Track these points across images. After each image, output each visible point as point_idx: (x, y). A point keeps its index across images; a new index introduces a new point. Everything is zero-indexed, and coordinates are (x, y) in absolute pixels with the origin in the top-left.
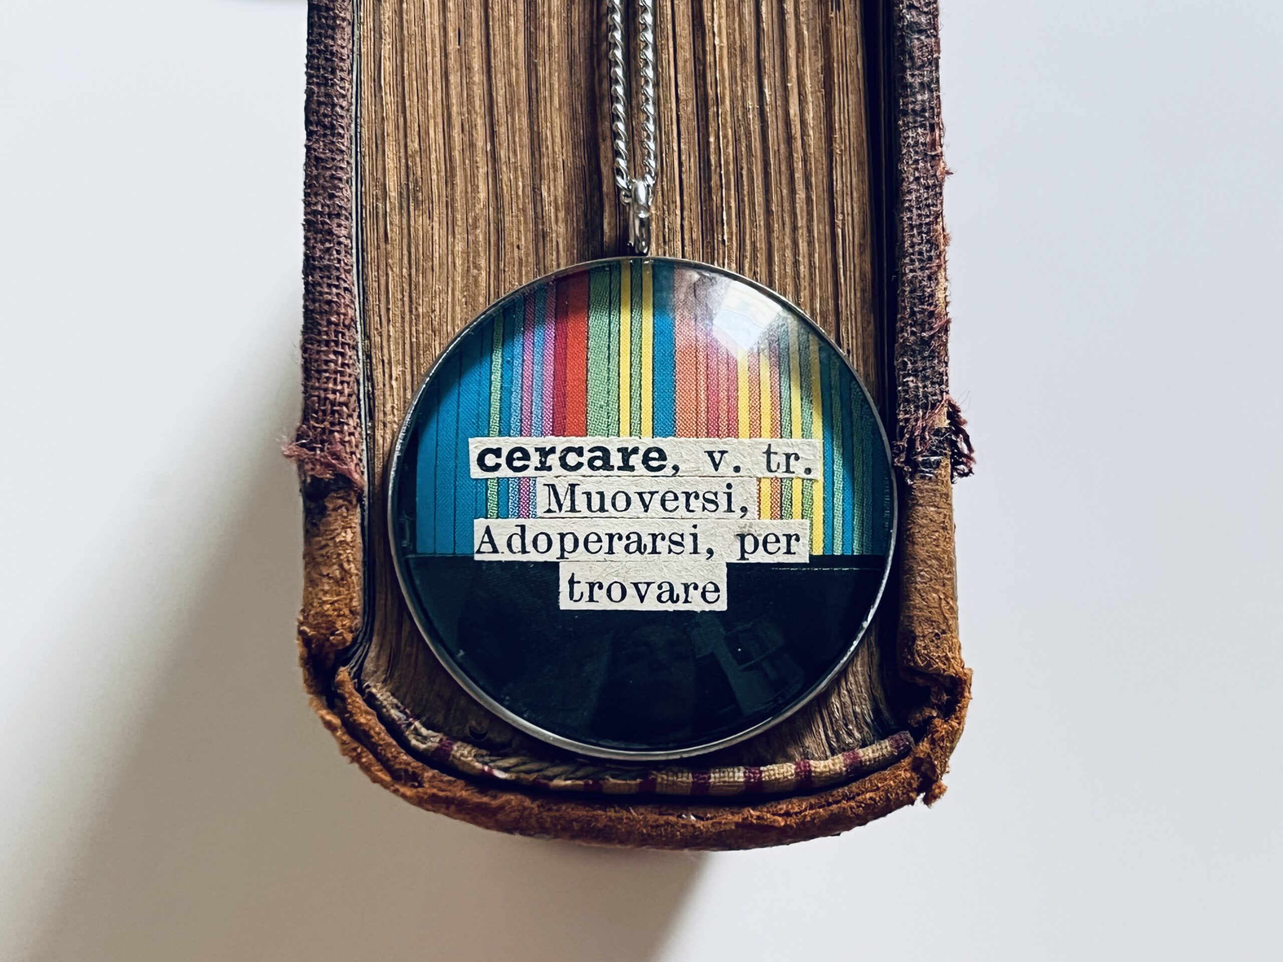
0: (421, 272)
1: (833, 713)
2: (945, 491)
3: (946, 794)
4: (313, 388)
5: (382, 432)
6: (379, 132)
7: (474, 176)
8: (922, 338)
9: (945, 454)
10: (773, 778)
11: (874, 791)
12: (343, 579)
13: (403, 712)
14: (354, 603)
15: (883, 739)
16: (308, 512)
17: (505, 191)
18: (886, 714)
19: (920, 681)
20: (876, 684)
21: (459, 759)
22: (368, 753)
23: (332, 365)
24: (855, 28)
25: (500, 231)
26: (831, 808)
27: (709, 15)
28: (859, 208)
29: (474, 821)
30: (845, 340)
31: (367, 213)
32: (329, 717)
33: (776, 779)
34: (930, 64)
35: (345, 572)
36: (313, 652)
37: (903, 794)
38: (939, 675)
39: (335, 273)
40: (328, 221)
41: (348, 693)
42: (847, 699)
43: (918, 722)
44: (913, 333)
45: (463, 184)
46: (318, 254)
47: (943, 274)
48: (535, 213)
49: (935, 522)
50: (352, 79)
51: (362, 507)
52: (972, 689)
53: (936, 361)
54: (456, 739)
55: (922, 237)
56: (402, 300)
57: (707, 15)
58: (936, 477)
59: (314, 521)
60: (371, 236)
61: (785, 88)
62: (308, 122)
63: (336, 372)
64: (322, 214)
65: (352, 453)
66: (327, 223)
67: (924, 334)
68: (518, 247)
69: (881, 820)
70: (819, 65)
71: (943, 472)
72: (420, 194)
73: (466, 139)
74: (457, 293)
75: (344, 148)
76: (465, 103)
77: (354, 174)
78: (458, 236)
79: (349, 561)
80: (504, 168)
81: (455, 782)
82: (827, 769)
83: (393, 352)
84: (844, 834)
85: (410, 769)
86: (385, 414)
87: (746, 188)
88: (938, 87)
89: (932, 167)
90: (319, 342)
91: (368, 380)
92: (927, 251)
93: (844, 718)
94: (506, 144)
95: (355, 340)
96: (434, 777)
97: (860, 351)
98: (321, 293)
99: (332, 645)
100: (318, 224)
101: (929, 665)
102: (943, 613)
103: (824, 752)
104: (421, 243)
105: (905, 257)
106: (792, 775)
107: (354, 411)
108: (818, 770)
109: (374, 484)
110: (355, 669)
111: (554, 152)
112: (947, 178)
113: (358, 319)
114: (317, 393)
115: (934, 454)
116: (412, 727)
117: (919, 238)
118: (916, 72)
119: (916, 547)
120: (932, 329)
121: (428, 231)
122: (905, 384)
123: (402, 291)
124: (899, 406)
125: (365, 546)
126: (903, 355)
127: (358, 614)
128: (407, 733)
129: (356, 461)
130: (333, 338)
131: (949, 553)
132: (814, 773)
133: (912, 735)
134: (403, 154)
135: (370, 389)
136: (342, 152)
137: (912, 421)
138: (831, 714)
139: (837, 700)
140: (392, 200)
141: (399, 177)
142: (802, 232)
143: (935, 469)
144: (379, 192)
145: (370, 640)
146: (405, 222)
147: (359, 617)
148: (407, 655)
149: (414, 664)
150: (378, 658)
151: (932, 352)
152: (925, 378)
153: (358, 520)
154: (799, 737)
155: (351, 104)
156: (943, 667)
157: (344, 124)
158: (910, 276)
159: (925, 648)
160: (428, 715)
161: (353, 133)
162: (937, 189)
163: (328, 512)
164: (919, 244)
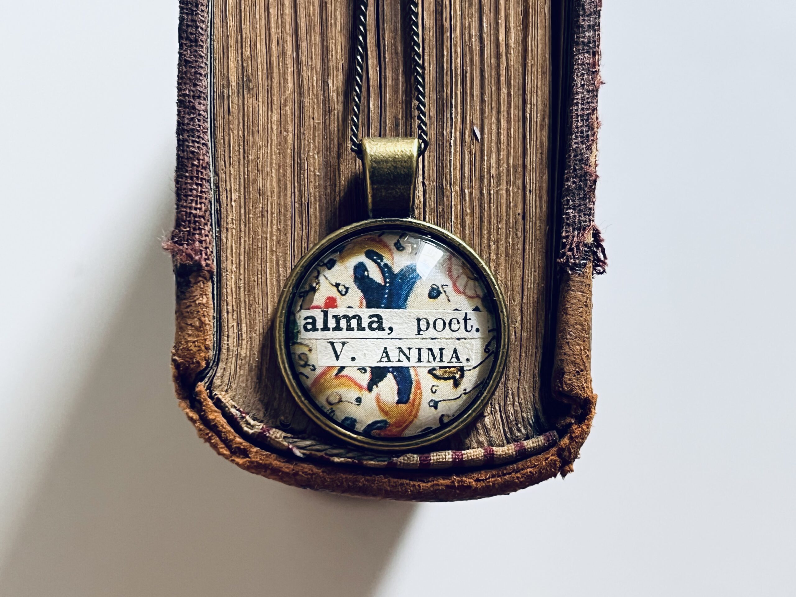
0: (251, 133)
1: (509, 416)
2: (588, 283)
4: (182, 206)
5: (225, 235)
6: (225, 44)
7: (285, 73)
8: (580, 185)
9: (590, 259)
10: (470, 458)
11: (533, 467)
12: (200, 327)
13: (238, 410)
14: (208, 342)
15: (539, 435)
16: (179, 284)
17: (305, 83)
18: (542, 419)
19: (566, 402)
20: (537, 400)
21: (274, 440)
23: (194, 192)
25: (301, 108)
26: (505, 477)
28: (542, 101)
29: (281, 480)
30: (528, 184)
31: (216, 96)
32: (191, 414)
33: (472, 459)
34: (595, 14)
35: (202, 323)
36: (181, 372)
37: (550, 470)
38: (577, 397)
39: (197, 134)
40: (192, 100)
41: (203, 399)
42: (518, 409)
43: (562, 426)
44: (574, 182)
45: (278, 78)
46: (186, 121)
47: (595, 146)
48: (324, 97)
49: (580, 302)
50: (208, 11)
51: (213, 282)
53: (587, 201)
54: (271, 428)
55: (583, 122)
56: (239, 151)
58: (583, 273)
59: (182, 290)
60: (219, 110)
61: (497, 24)
62: (180, 38)
63: (197, 196)
64: (189, 96)
65: (206, 248)
66: (192, 102)
67: (581, 183)
68: (313, 118)
69: (536, 485)
70: (520, 10)
71: (587, 271)
72: (251, 84)
73: (281, 50)
74: (274, 147)
75: (203, 54)
77: (209, 70)
78: (275, 111)
80: (304, 68)
81: (270, 455)
82: (504, 453)
83: (233, 184)
84: (512, 494)
85: (242, 447)
86: (227, 223)
87: (468, 85)
88: (599, 28)
89: (592, 78)
90: (186, 177)
91: (217, 202)
92: (586, 132)
93: (516, 420)
94: (306, 53)
95: (209, 176)
96: (257, 452)
97: (538, 191)
98: (188, 146)
99: (192, 369)
100: (186, 102)
101: (572, 391)
102: (582, 359)
103: (502, 441)
104: (251, 115)
105: (572, 135)
106: (482, 456)
107: (208, 221)
108: (499, 454)
110: (207, 384)
111: (337, 59)
113: (211, 163)
114: (185, 209)
115: (583, 259)
116: (244, 420)
117: (581, 123)
118: (586, 18)
119: (568, 316)
120: (586, 180)
121: (255, 107)
122: (568, 214)
123: (239, 145)
124: (563, 228)
125: (214, 306)
126: (567, 196)
127: (210, 349)
128: (241, 423)
129: (209, 253)
130: (195, 175)
131: (588, 321)
132: (496, 455)
133: (558, 433)
134: (240, 59)
135: (218, 207)
136: (202, 57)
137: (571, 237)
138: (507, 417)
139: (512, 408)
140: (233, 88)
141: (237, 73)
142: (504, 114)
143: (583, 268)
144: (225, 83)
145: (217, 365)
146: (241, 102)
147: (210, 351)
148: (240, 375)
149: (245, 381)
150: (222, 377)
151: (585, 195)
152: (580, 211)
153: (210, 290)
154: (487, 431)
155: (208, 27)
156: (580, 393)
157: (203, 39)
158: (574, 146)
159: (570, 380)
160: (254, 412)
161: (209, 45)
162: (595, 93)
163: (192, 285)
164: (581, 127)
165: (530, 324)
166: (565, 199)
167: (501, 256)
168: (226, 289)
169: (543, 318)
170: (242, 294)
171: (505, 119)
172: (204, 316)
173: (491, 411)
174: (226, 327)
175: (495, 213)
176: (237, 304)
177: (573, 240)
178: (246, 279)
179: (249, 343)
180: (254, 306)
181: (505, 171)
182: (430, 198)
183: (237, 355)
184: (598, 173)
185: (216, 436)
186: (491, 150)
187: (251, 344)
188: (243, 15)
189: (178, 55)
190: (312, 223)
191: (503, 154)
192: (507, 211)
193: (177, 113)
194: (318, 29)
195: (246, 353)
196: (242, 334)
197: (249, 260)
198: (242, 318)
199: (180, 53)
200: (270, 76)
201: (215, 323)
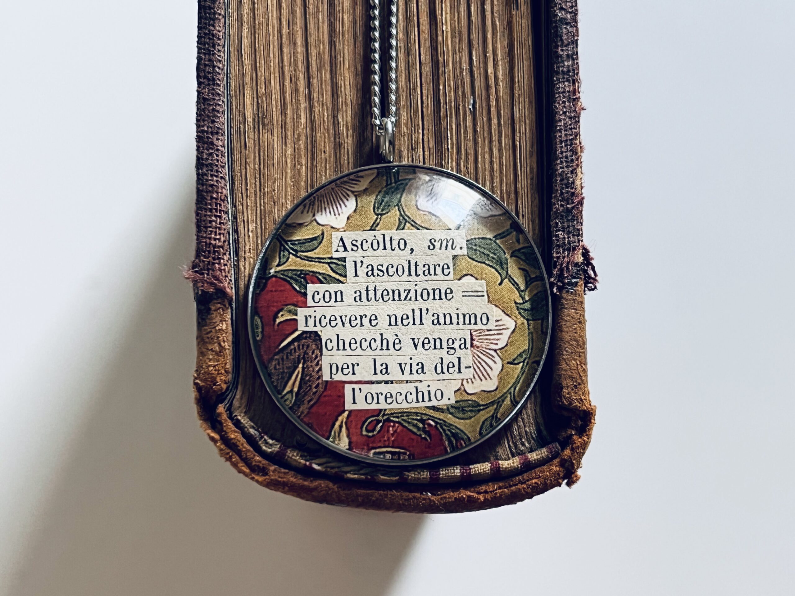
0: (266, 166)
1: (513, 431)
2: (580, 300)
3: (580, 480)
4: (202, 237)
5: (243, 263)
6: (241, 82)
7: (298, 109)
8: (567, 208)
9: (581, 278)
10: (477, 472)
11: (538, 478)
12: (220, 352)
13: (257, 430)
14: (228, 366)
15: (542, 447)
16: (199, 312)
17: (316, 118)
18: (545, 433)
19: (565, 413)
20: (538, 414)
21: (291, 459)
22: (236, 456)
23: (214, 223)
24: (528, 21)
25: (313, 142)
26: (512, 489)
27: (440, 12)
28: (530, 130)
29: (299, 496)
30: (521, 209)
31: (234, 132)
32: (212, 435)
33: (479, 473)
34: (573, 43)
35: (222, 348)
36: (202, 394)
37: (555, 480)
38: (576, 409)
39: (215, 168)
40: (211, 137)
41: (224, 420)
42: (522, 423)
43: (564, 438)
44: (562, 206)
45: (292, 114)
46: (205, 156)
47: (580, 169)
48: (335, 131)
49: (574, 318)
50: (224, 50)
51: (232, 308)
52: (596, 418)
53: (575, 222)
54: (289, 447)
55: (567, 148)
56: (255, 184)
57: (438, 12)
58: (576, 291)
59: (204, 317)
60: (236, 145)
61: (485, 57)
62: (198, 77)
63: (216, 228)
64: (207, 132)
65: (226, 276)
66: (210, 138)
67: (569, 206)
68: (324, 152)
69: (542, 495)
70: (506, 43)
71: (579, 289)
72: (266, 120)
73: (294, 86)
74: (288, 179)
75: (220, 93)
76: (293, 65)
77: (226, 107)
78: (288, 145)
79: (224, 341)
80: (316, 104)
81: (288, 472)
82: (509, 466)
83: (250, 215)
84: (519, 504)
85: (261, 465)
86: (245, 252)
87: (461, 116)
88: (578, 57)
89: (573, 105)
90: (205, 209)
91: (235, 233)
92: (570, 156)
93: (519, 435)
94: (317, 90)
95: (227, 207)
96: (275, 469)
97: (530, 215)
98: (207, 180)
99: (214, 391)
100: (205, 138)
101: (571, 404)
102: (579, 373)
103: (508, 455)
104: (266, 149)
105: (557, 160)
106: (488, 470)
107: (227, 251)
108: (504, 467)
109: (238, 294)
110: (228, 405)
111: (346, 94)
112: (583, 112)
113: (229, 196)
114: (204, 240)
115: (575, 278)
116: (263, 439)
117: (565, 148)
118: (564, 48)
119: (563, 333)
120: (573, 203)
121: (270, 142)
122: (557, 236)
123: (255, 178)
124: (553, 249)
125: (233, 332)
126: (556, 218)
127: (229, 372)
128: (260, 442)
129: (228, 281)
130: (214, 207)
131: (583, 337)
132: (502, 468)
133: (560, 445)
134: (255, 96)
135: (236, 238)
136: (219, 95)
137: (561, 258)
138: (512, 433)
140: (249, 123)
141: (253, 109)
142: (495, 143)
143: (575, 286)
144: (241, 119)
145: (235, 388)
146: (256, 137)
147: (229, 374)
148: (258, 397)
149: (263, 402)
150: (240, 399)
151: (573, 216)
152: (569, 232)
153: (229, 317)
155: (224, 66)
156: (579, 405)
158: (560, 171)
159: (568, 393)
160: (272, 431)
161: (225, 84)
162: (577, 119)
163: (212, 312)
164: (566, 152)
166: (554, 222)
171: (497, 147)
177: (563, 260)
184: (584, 195)
186: (485, 178)
188: (257, 53)
189: (196, 94)
191: (497, 181)
199: (198, 92)
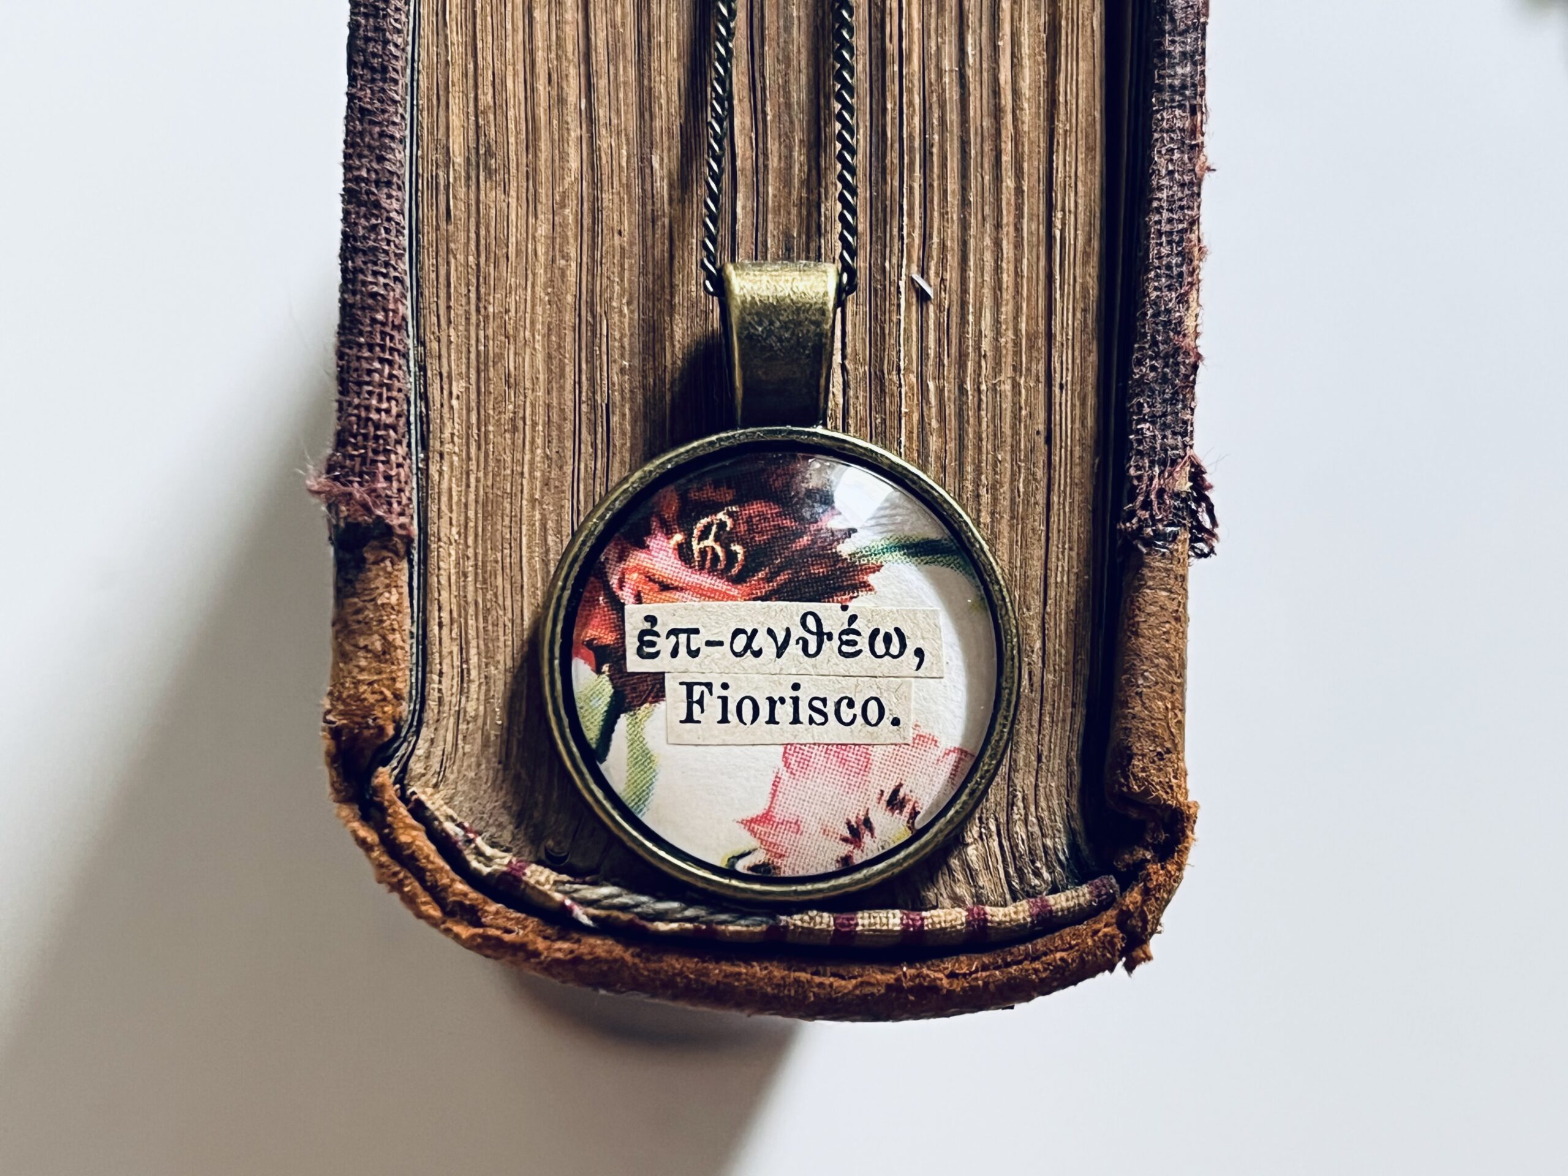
0: (492, 261)
1: (1017, 845)
2: (1178, 573)
3: (1151, 959)
4: (350, 405)
5: (438, 466)
6: (442, 80)
7: (563, 141)
8: (1165, 375)
9: (1184, 526)
10: (938, 927)
11: (1066, 949)
12: (384, 654)
13: (460, 825)
14: (399, 685)
15: (1081, 884)
16: (341, 565)
17: (603, 162)
18: (1086, 851)
19: (1134, 815)
20: (1075, 812)
21: (533, 888)
23: (376, 377)
25: (596, 212)
26: (1010, 970)
28: (1086, 207)
30: (1058, 370)
31: (423, 184)
32: (363, 832)
33: (942, 929)
34: (1196, 29)
35: (389, 647)
36: (343, 746)
37: (1103, 955)
38: (1157, 806)
39: (382, 258)
40: (375, 190)
41: (389, 801)
42: (1036, 829)
43: (1127, 866)
44: (1153, 368)
45: (549, 151)
46: (361, 232)
47: (1196, 295)
48: (643, 190)
49: (1166, 610)
50: (409, 11)
51: (410, 562)
52: (1197, 827)
53: (1179, 407)
54: (531, 860)
55: (1172, 247)
56: (467, 296)
58: (1171, 553)
59: (350, 577)
60: (427, 213)
61: (995, 48)
62: (351, 63)
63: (381, 385)
64: (367, 181)
65: (400, 490)
66: (374, 194)
67: (1168, 370)
68: (620, 233)
69: (1071, 989)
70: (1042, 20)
71: (1179, 549)
72: (493, 161)
73: (555, 92)
74: (539, 289)
75: (397, 98)
76: (554, 47)
77: (408, 130)
78: (541, 217)
80: (603, 131)
81: (525, 919)
82: (1007, 919)
83: (455, 362)
84: (1020, 1007)
85: (467, 902)
86: (442, 442)
87: (936, 170)
88: (1204, 59)
89: (1189, 158)
90: (360, 345)
91: (421, 399)
92: (1177, 265)
93: (1030, 853)
94: (606, 100)
95: (405, 345)
96: (497, 913)
97: (1077, 388)
98: (364, 283)
99: (368, 741)
100: (360, 193)
101: (1147, 792)
102: (1168, 727)
103: (1003, 895)
104: (493, 224)
105: (1148, 271)
106: (959, 927)
108: (995, 920)
110: (398, 770)
112: (1208, 175)
113: (410, 320)
114: (356, 412)
115: (1171, 524)
116: (473, 846)
117: (1168, 248)
119: (1140, 640)
121: (502, 208)
122: (1139, 432)
123: (468, 285)
124: (1130, 459)
125: (412, 612)
126: (1138, 395)
127: (403, 699)
128: (466, 852)
129: (405, 501)
130: (378, 341)
131: (1181, 651)
132: (991, 922)
133: (1118, 882)
134: (471, 109)
135: (424, 410)
136: (395, 102)
137: (1146, 478)
138: (1014, 847)
139: (1023, 829)
140: (457, 167)
141: (466, 139)
142: (1008, 230)
143: (1170, 542)
144: (440, 157)
145: (417, 733)
146: (472, 196)
147: (404, 703)
148: (464, 754)
149: (473, 766)
150: (428, 757)
151: (1176, 393)
152: (1165, 426)
153: (406, 578)
154: (971, 875)
155: (407, 44)
156: (1164, 797)
157: (399, 68)
158: (1154, 295)
159: (1143, 770)
160: (493, 830)
161: (408, 80)
162: (1195, 188)
163: (367, 566)
164: (1168, 256)
165: (1060, 655)
166: (1134, 401)
167: (1002, 517)
168: (438, 576)
169: (1088, 645)
170: (471, 588)
171: (1012, 239)
172: (394, 630)
173: (981, 833)
174: (437, 655)
175: (990, 430)
176: (459, 606)
177: (1151, 485)
178: (480, 558)
179: (483, 688)
180: (494, 612)
181: (1010, 345)
182: (857, 398)
183: (459, 712)
184: (1200, 350)
185: (412, 879)
186: (981, 303)
187: (488, 691)
189: (345, 100)
190: (615, 446)
191: (1007, 310)
192: (1013, 427)
193: (341, 216)
194: (631, 53)
195: (477, 710)
196: (468, 670)
197: (485, 519)
198: (470, 637)
199: (347, 94)
200: (531, 144)
201: (415, 645)
